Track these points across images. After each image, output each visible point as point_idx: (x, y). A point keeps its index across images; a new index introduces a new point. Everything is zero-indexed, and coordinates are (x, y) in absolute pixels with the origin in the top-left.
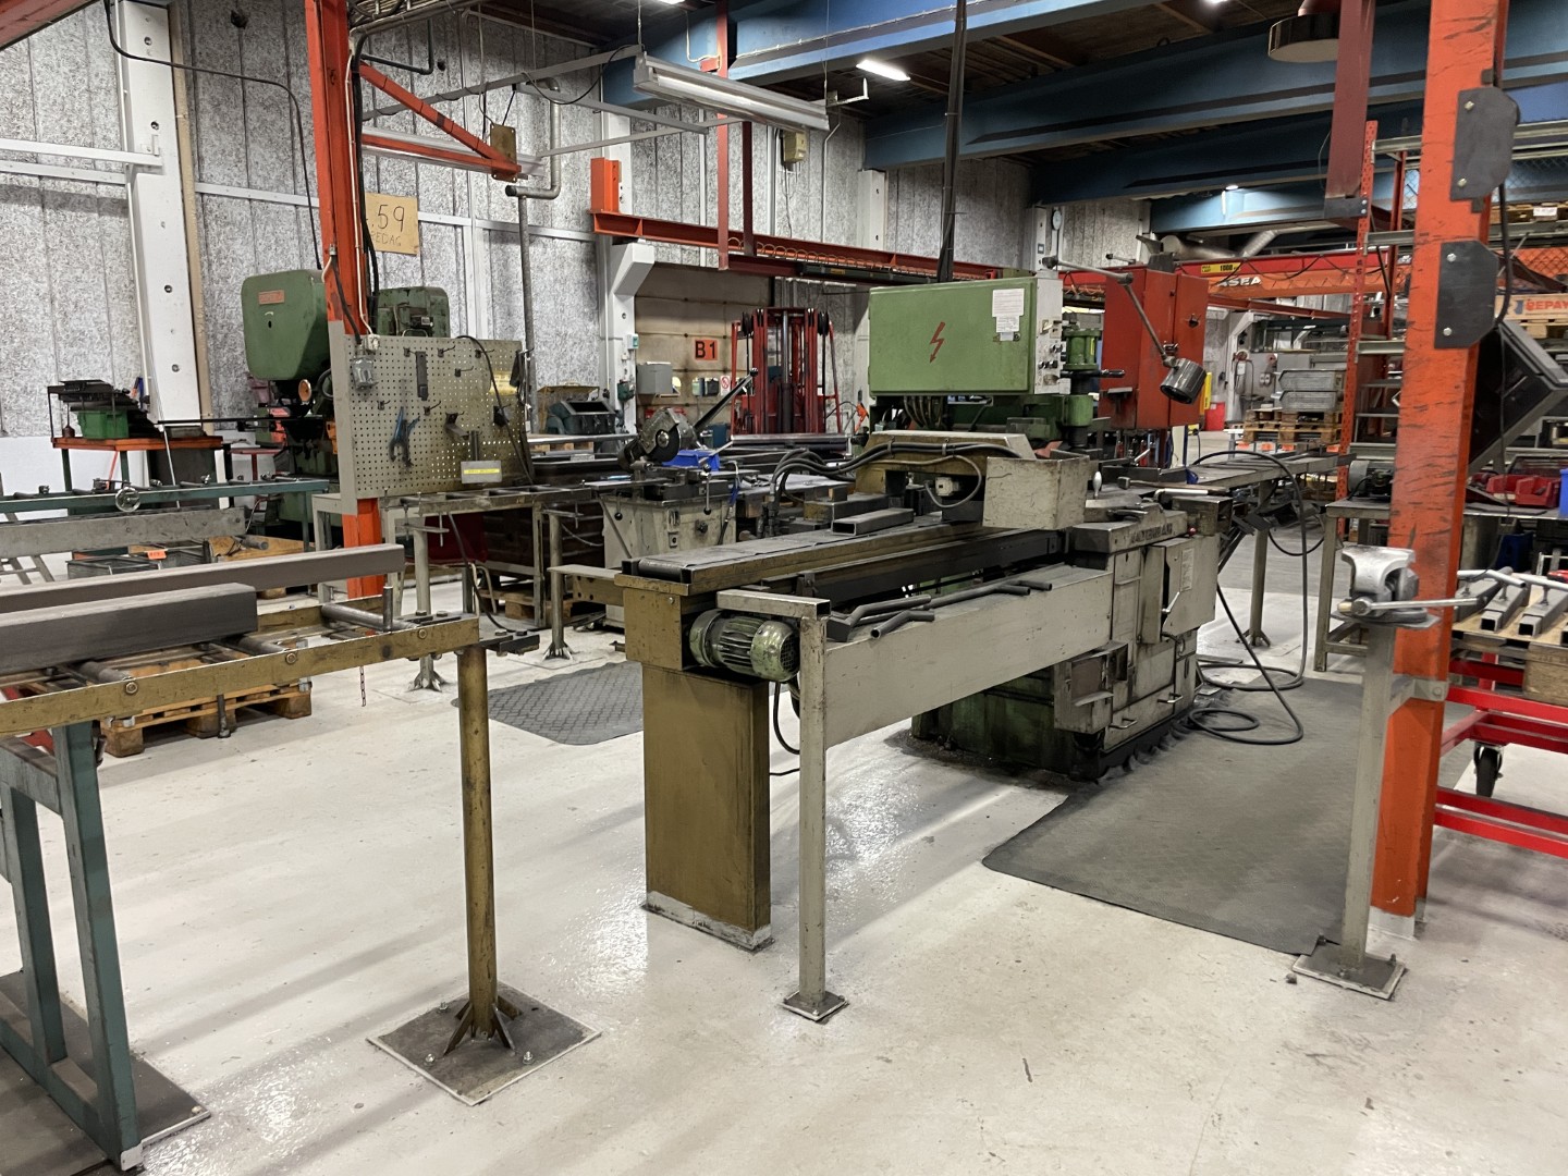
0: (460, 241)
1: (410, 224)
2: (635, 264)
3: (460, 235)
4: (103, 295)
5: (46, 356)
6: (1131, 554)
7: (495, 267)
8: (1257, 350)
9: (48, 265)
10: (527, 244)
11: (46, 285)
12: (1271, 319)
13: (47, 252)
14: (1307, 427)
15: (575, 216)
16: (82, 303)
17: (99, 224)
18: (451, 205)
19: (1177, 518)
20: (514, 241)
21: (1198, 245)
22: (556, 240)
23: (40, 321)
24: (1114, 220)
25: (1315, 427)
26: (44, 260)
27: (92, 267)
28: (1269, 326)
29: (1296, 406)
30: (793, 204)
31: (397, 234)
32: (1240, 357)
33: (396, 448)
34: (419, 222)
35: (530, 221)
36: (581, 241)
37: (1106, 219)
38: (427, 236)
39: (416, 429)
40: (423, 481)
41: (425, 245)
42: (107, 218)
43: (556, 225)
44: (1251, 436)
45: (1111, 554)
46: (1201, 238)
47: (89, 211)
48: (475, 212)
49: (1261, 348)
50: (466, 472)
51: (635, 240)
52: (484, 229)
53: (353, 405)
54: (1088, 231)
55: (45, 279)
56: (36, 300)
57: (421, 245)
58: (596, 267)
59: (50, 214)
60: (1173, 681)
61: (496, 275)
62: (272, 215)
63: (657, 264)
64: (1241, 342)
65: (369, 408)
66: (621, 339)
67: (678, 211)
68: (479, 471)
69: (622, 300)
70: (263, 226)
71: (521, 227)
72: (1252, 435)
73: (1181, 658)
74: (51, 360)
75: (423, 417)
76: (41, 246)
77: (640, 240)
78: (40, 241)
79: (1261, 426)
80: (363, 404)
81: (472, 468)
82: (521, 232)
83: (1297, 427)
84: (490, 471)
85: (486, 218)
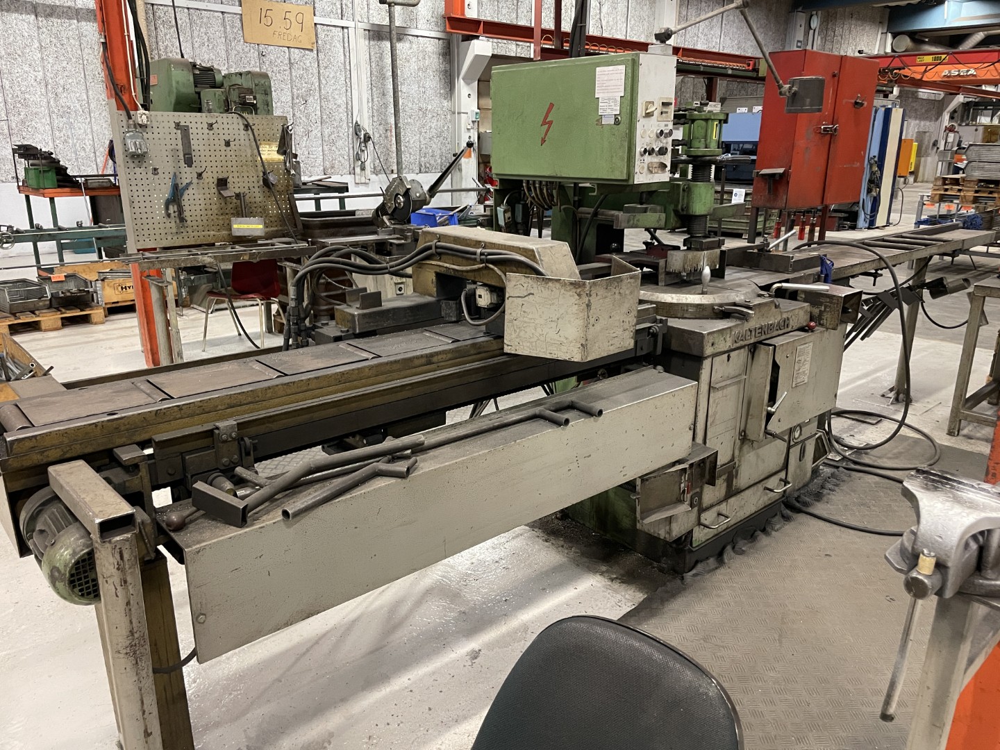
0: (346, 39)
1: (308, 25)
2: (477, 56)
3: (346, 35)
4: (83, 80)
5: (44, 125)
6: (732, 354)
7: (373, 58)
8: (964, 124)
9: (42, 59)
10: (394, 41)
11: (41, 73)
12: (977, 100)
13: (41, 49)
14: (984, 192)
15: (434, 19)
16: (69, 86)
17: (78, 28)
18: (339, 11)
19: (797, 311)
20: (387, 39)
21: (924, 42)
22: (420, 38)
23: (39, 100)
24: (859, 23)
25: (991, 193)
26: (39, 55)
27: (74, 60)
28: (974, 106)
29: (977, 175)
30: (604, 9)
31: (298, 33)
32: (951, 129)
33: (171, 207)
34: (315, 24)
35: (398, 23)
36: (439, 39)
37: (854, 22)
38: (322, 35)
39: (190, 191)
40: (199, 234)
41: (320, 42)
42: (83, 23)
43: (419, 26)
44: (937, 198)
45: (706, 358)
46: (927, 37)
47: (70, 18)
48: (358, 17)
49: (967, 122)
50: (235, 226)
51: (477, 37)
52: (365, 30)
53: (128, 171)
54: (838, 31)
55: (40, 69)
56: (35, 84)
57: (317, 42)
58: (450, 59)
59: (42, 21)
60: (785, 466)
61: (374, 66)
62: (205, 20)
63: (494, 56)
64: (952, 118)
65: (144, 173)
66: (467, 113)
67: (514, 16)
68: (246, 226)
69: (468, 84)
70: (198, 29)
71: (390, 28)
72: (938, 196)
73: (796, 444)
74: (48, 128)
75: (195, 181)
76: (36, 45)
77: (481, 38)
78: (36, 41)
79: (946, 190)
80: (138, 170)
81: (240, 223)
82: (390, 32)
83: (977, 192)
84: (254, 226)
85: (366, 21)
